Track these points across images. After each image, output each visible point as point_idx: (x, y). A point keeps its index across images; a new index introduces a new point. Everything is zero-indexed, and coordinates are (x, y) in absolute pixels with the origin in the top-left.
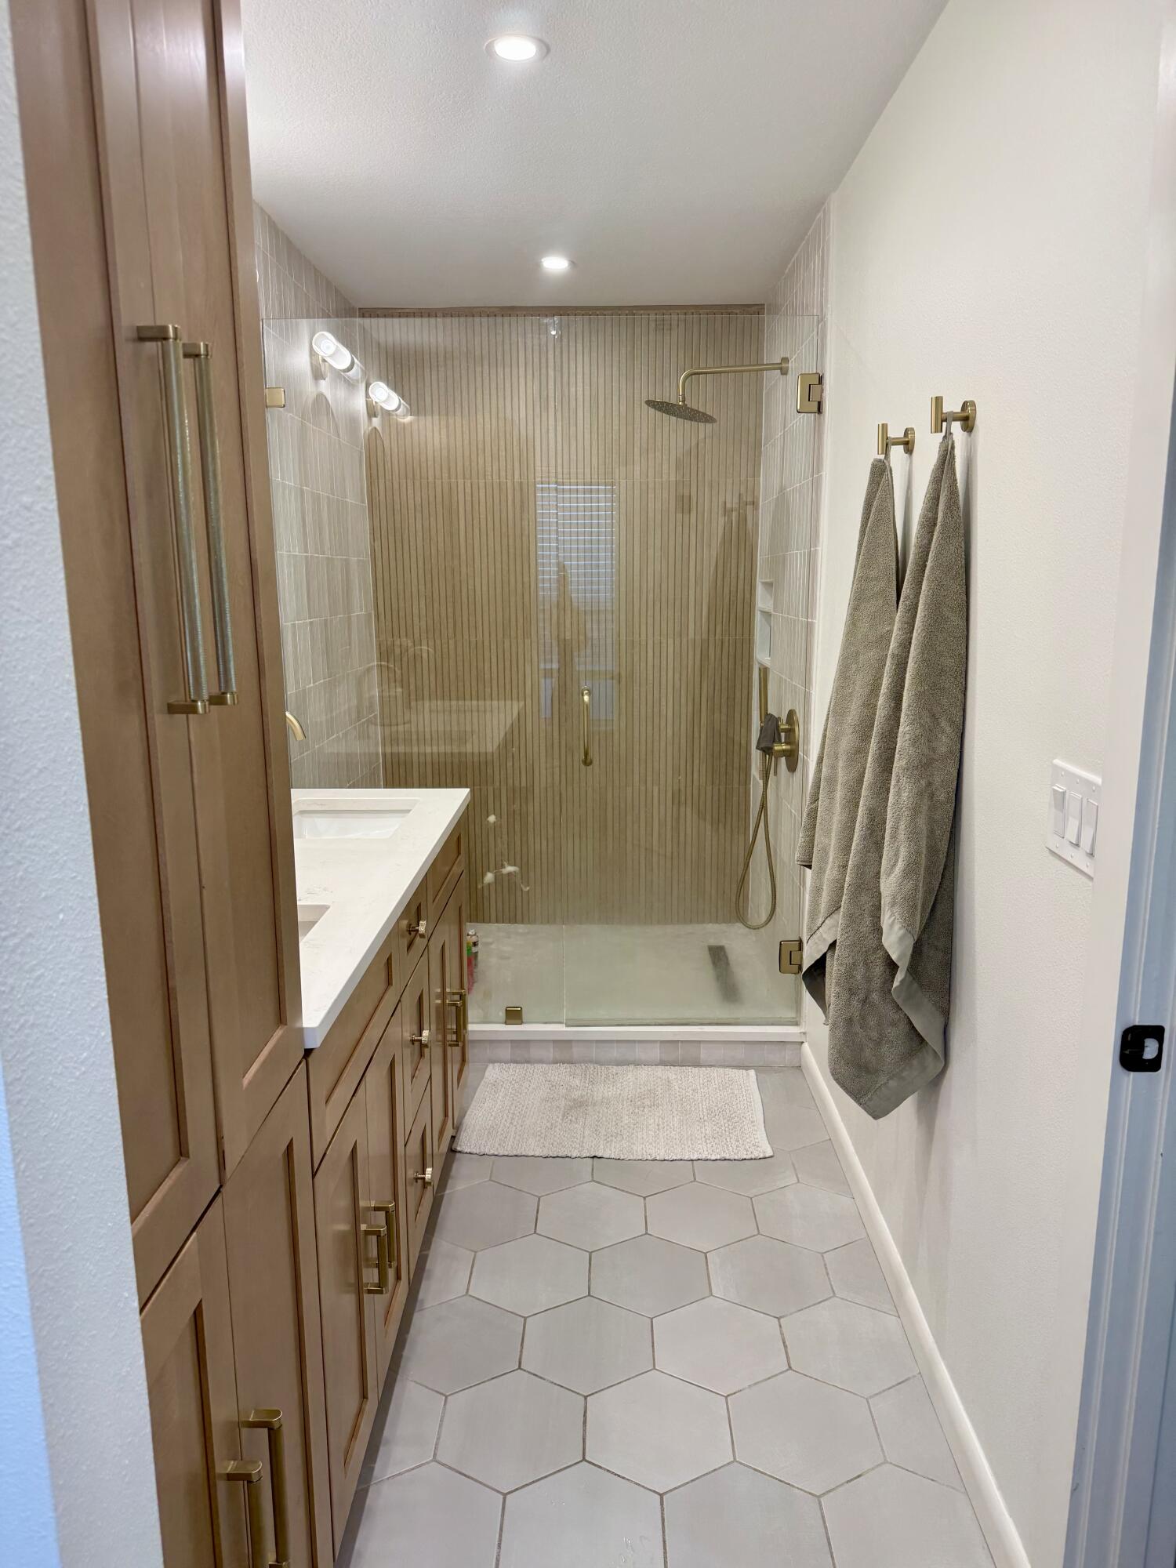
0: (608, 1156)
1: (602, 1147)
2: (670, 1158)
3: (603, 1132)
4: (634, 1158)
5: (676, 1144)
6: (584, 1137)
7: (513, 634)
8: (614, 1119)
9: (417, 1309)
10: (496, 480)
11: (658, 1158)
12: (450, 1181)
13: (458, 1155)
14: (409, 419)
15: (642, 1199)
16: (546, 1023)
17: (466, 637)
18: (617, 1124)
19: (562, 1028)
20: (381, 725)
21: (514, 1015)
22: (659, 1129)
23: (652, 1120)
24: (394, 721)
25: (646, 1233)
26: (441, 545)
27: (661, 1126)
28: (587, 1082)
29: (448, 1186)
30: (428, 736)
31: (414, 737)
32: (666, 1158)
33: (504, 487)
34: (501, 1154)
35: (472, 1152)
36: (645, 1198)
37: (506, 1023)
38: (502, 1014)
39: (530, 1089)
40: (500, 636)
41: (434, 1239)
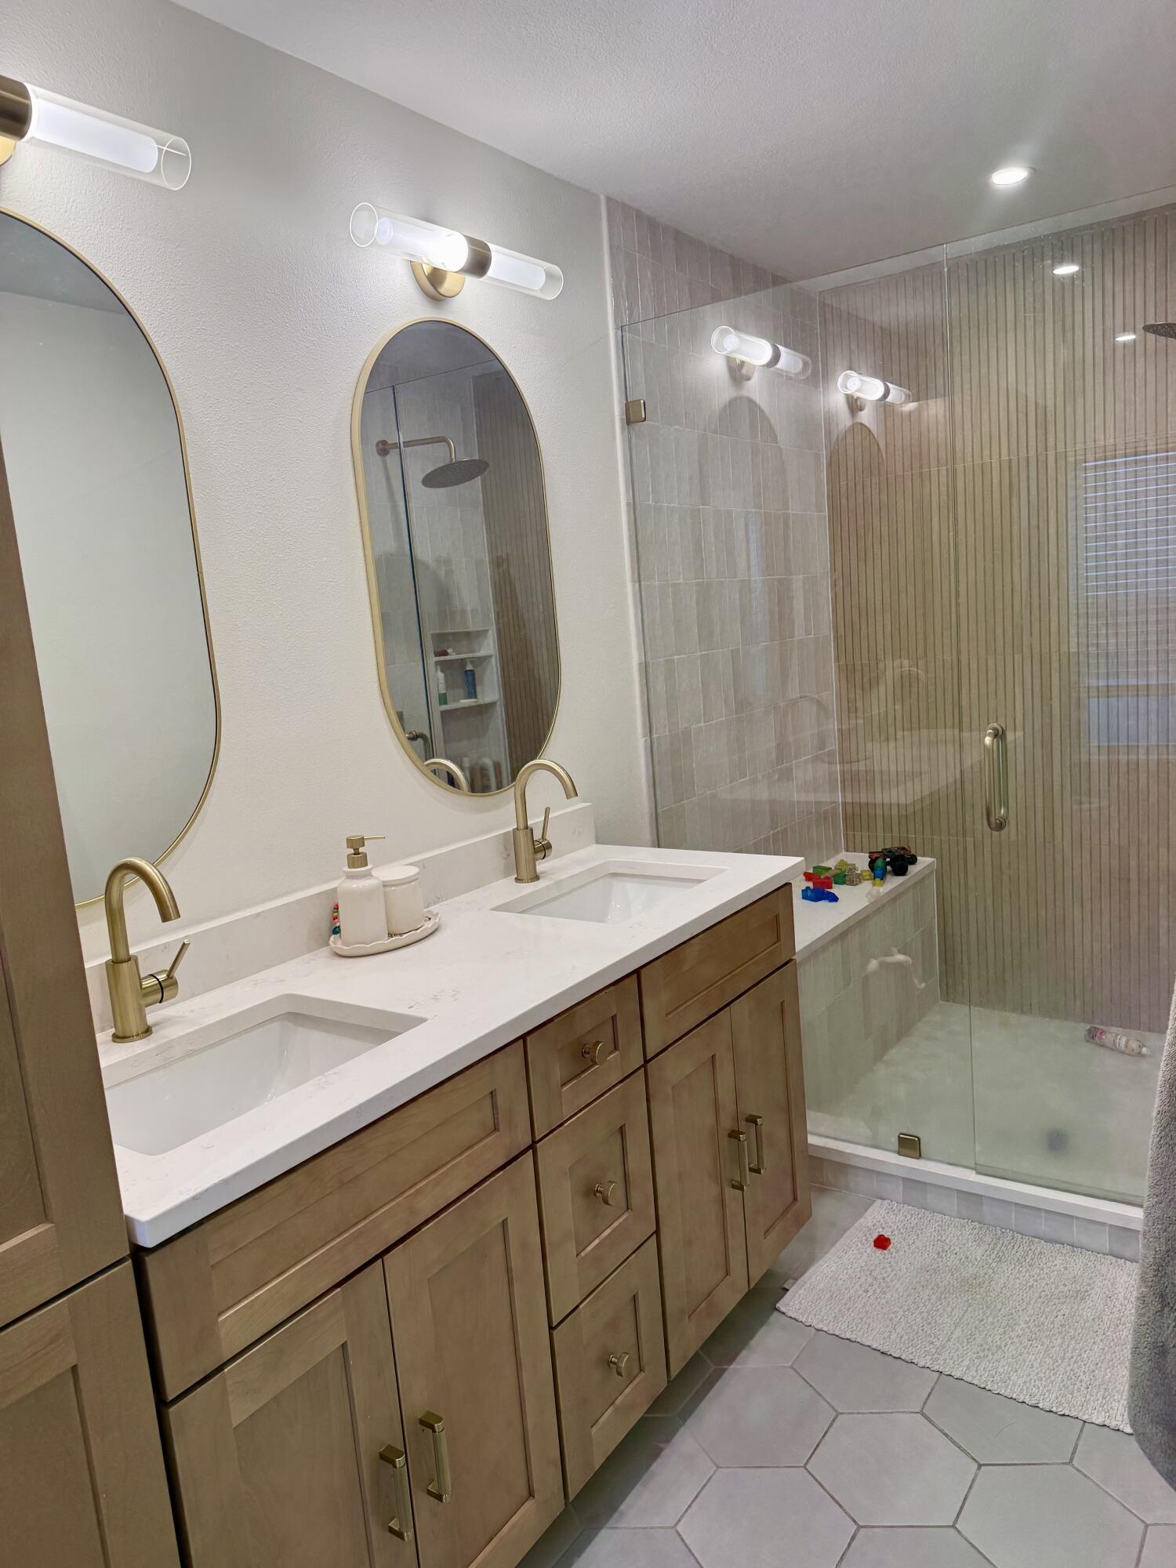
0: (969, 1379)
1: (966, 1363)
2: (1060, 1410)
3: (979, 1340)
4: (1005, 1394)
5: (1079, 1390)
6: (949, 1340)
7: (1000, 650)
8: (1004, 1324)
9: (610, 1524)
10: (978, 461)
11: (1041, 1405)
12: (744, 1353)
13: (776, 1314)
14: (912, 406)
15: (976, 1466)
16: (951, 1164)
17: (939, 656)
18: (1005, 1332)
19: (972, 1176)
20: (840, 763)
21: (909, 1145)
22: (1063, 1359)
23: (1059, 1341)
24: (854, 757)
25: (953, 1526)
26: (910, 548)
27: (1069, 1355)
28: (993, 1256)
29: (738, 1359)
30: (893, 777)
31: (878, 777)
32: (1054, 1409)
33: (987, 469)
34: (830, 1332)
35: (797, 1318)
36: (980, 1466)
37: (899, 1153)
38: (894, 1141)
39: (913, 1247)
40: (983, 652)
41: (682, 1430)
